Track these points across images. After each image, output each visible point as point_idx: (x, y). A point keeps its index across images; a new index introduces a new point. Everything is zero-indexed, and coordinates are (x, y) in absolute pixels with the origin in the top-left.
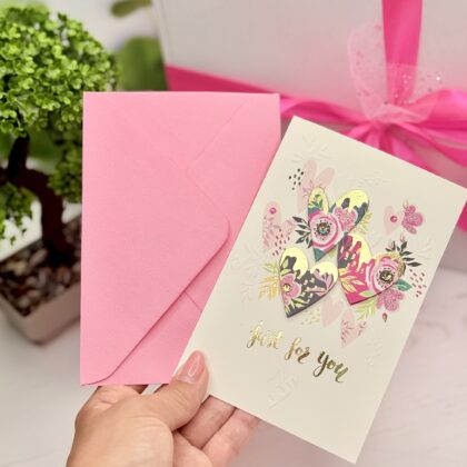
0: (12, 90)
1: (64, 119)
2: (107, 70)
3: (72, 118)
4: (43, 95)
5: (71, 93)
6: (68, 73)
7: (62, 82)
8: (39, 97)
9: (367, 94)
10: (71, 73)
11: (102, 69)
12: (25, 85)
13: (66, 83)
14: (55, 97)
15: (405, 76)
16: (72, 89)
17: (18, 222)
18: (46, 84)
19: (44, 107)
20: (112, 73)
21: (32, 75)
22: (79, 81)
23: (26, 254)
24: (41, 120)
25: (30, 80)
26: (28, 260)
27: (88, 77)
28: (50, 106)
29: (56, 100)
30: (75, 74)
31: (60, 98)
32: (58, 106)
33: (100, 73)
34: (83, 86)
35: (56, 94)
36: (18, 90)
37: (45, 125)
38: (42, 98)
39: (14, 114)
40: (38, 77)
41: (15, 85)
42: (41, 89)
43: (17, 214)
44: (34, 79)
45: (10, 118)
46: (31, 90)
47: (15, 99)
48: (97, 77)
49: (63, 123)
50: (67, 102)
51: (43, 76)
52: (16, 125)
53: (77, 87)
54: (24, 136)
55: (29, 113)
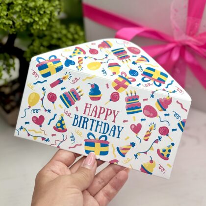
0: (11, 11)
1: (34, 27)
2: (57, 5)
3: (38, 27)
4: (25, 14)
5: (38, 15)
6: (38, 5)
7: (35, 9)
8: (24, 16)
9: (177, 29)
10: (40, 6)
11: (54, 5)
12: (18, 9)
13: (37, 9)
14: (31, 16)
15: (196, 24)
16: (39, 13)
17: (8, 72)
18: (27, 9)
19: (26, 20)
20: (59, 7)
21: (21, 4)
22: (43, 10)
23: (11, 84)
24: (24, 26)
25: (20, 7)
26: (11, 87)
27: (48, 8)
28: (28, 20)
29: (31, 18)
30: (42, 6)
31: (33, 17)
32: (32, 21)
33: (53, 6)
34: (44, 12)
35: (31, 15)
36: (14, 11)
37: (25, 29)
38: (25, 16)
39: (11, 23)
40: (24, 5)
41: (13, 8)
42: (25, 11)
43: (8, 68)
44: (22, 6)
45: (9, 24)
46: (20, 11)
47: (12, 15)
48: (51, 8)
49: (34, 29)
50: (37, 19)
51: (26, 5)
52: (11, 27)
53: (42, 12)
54: (15, 33)
55: (18, 23)
